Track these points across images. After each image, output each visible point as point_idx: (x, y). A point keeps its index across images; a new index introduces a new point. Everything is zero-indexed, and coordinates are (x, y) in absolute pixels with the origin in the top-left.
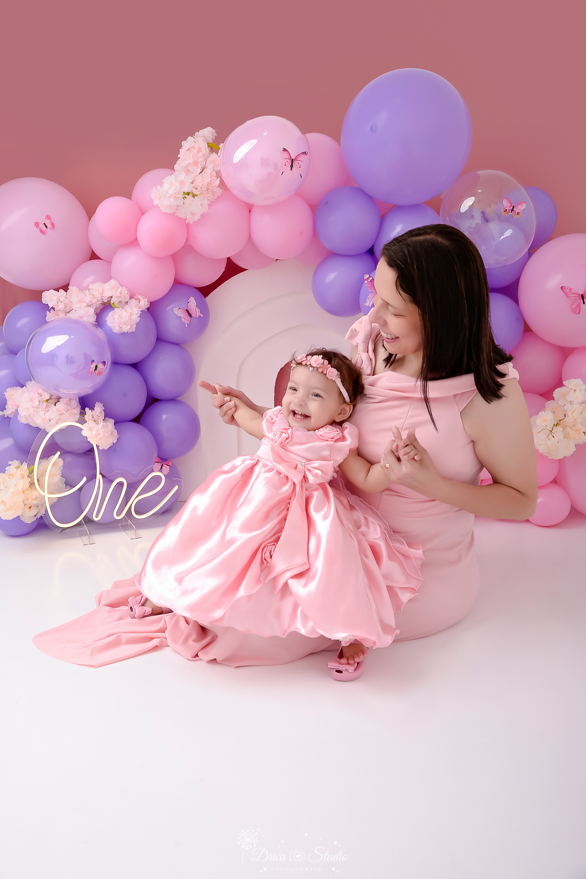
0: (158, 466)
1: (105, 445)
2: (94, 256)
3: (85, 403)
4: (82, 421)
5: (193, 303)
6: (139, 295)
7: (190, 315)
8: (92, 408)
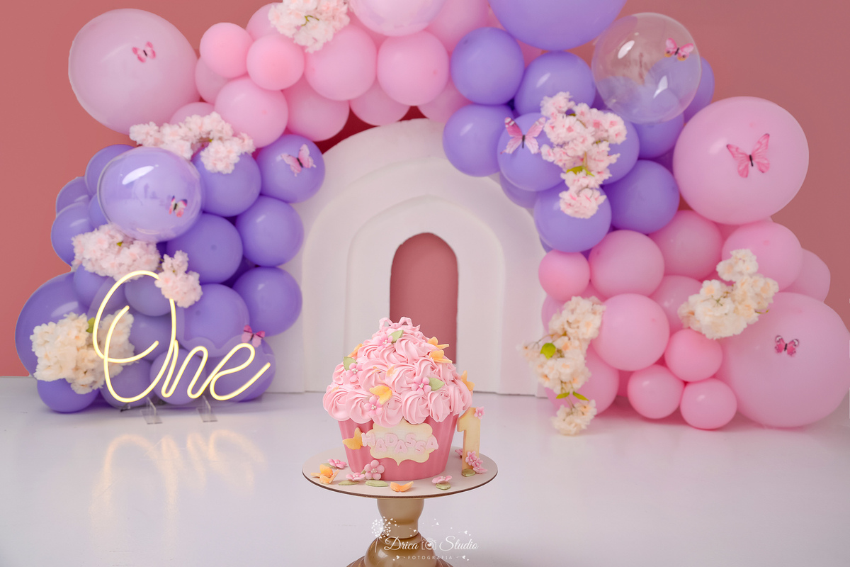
0: (248, 336)
1: (186, 303)
2: (198, 98)
3: (165, 248)
4: (159, 270)
5: (306, 152)
6: (243, 132)
7: (301, 164)
8: (172, 256)
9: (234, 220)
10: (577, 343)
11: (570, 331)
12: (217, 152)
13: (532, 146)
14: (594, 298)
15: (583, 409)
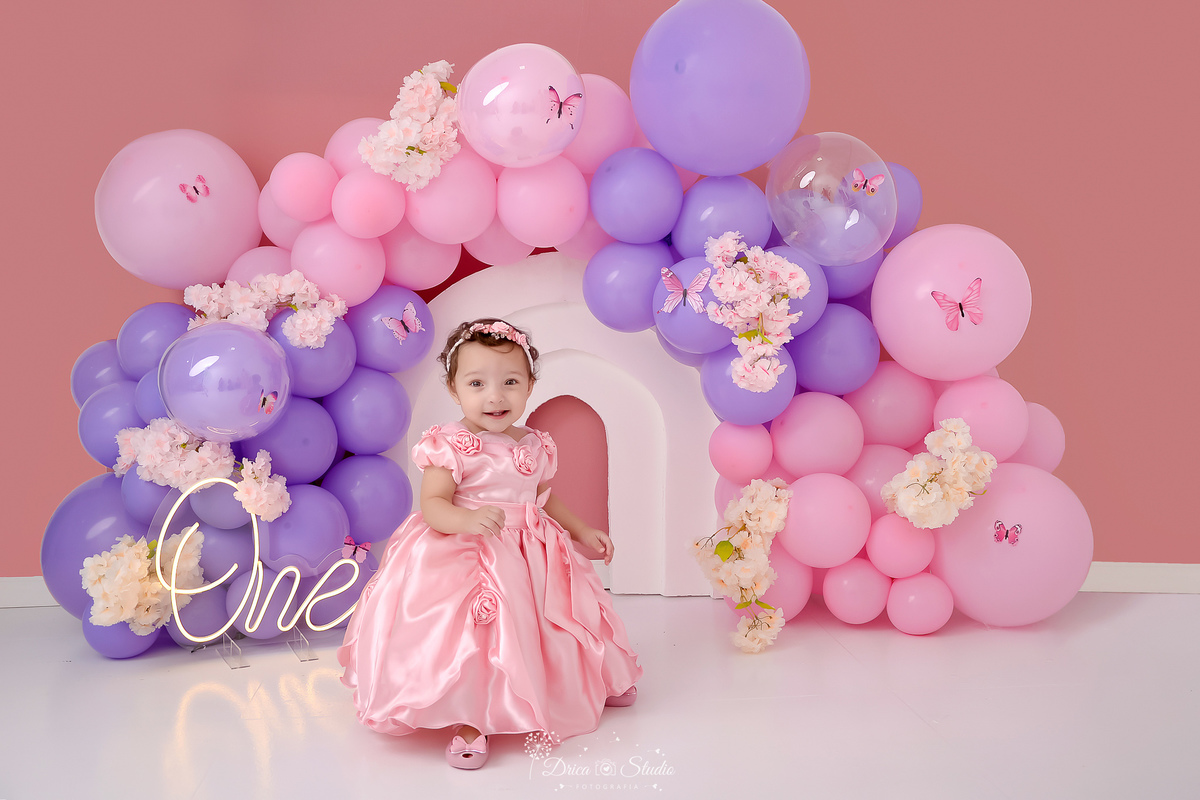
0: (350, 549)
1: (270, 516)
2: (265, 241)
3: (241, 450)
4: (237, 478)
5: (411, 311)
6: (333, 294)
7: (406, 328)
8: (252, 459)
9: (323, 401)
10: (758, 539)
11: (749, 524)
12: (305, 323)
13: (695, 302)
14: (779, 481)
15: (768, 620)
